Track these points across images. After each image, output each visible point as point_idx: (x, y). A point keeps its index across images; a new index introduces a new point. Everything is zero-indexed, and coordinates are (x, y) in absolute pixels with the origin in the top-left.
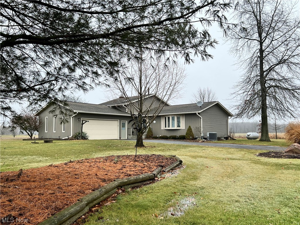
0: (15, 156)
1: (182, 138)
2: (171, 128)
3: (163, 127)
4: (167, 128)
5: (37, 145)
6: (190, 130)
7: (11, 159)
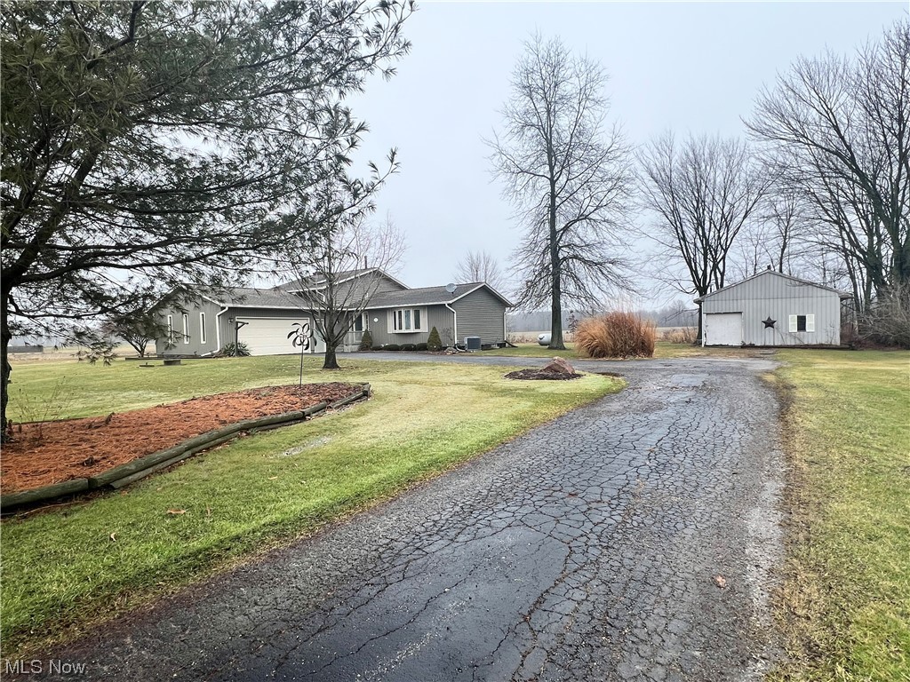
0: (106, 393)
1: (421, 348)
2: (404, 331)
3: (391, 330)
4: (398, 331)
5: (149, 370)
6: (434, 333)
7: (100, 398)
